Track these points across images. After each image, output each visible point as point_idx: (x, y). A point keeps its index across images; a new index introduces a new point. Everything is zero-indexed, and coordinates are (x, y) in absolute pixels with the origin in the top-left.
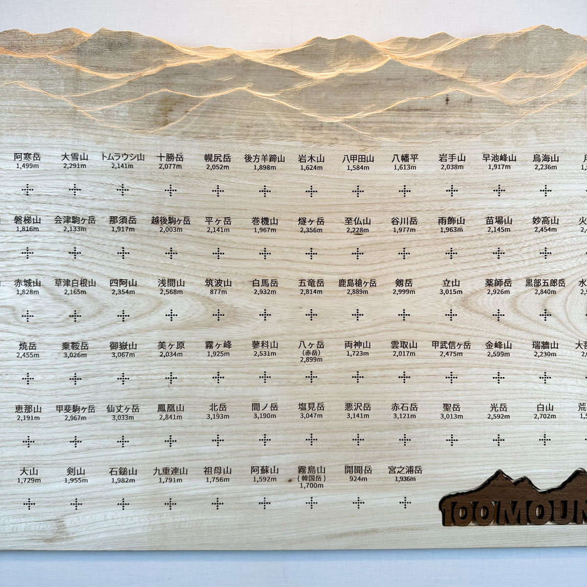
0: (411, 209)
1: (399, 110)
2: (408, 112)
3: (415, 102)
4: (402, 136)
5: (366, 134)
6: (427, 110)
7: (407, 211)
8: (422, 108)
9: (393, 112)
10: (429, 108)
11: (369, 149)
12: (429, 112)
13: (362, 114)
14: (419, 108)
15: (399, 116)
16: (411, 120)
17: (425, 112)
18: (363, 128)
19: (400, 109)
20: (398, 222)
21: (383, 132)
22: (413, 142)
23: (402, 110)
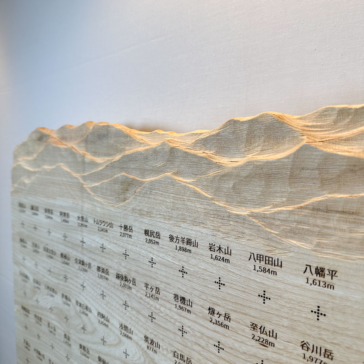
0: (325, 337)
1: (313, 209)
2: (325, 214)
3: (335, 201)
4: (317, 242)
5: (274, 233)
6: (353, 213)
7: (320, 339)
8: (345, 210)
9: (307, 211)
10: (354, 211)
11: (277, 251)
12: (355, 216)
13: (271, 208)
14: (340, 209)
15: (314, 217)
16: (331, 225)
17: (351, 217)
18: (270, 225)
19: (316, 207)
20: (308, 348)
21: (295, 233)
22: (330, 254)
23: (318, 210)
